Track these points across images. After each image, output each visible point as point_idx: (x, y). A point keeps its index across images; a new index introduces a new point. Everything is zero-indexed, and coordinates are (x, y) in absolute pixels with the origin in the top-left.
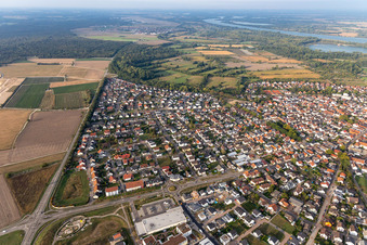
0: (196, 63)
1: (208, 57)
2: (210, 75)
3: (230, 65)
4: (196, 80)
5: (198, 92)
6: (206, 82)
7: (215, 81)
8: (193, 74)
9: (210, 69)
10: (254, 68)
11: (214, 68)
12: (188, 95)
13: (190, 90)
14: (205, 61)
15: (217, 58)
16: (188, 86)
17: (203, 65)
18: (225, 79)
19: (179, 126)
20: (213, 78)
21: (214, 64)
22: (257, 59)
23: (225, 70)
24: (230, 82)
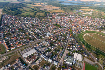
0: (31, 9)
1: (34, 7)
2: (36, 12)
3: (41, 9)
4: (32, 14)
5: (33, 17)
6: (35, 14)
7: (38, 14)
8: (31, 12)
9: (36, 10)
10: (48, 10)
11: (37, 10)
12: (31, 18)
13: (31, 17)
14: (34, 8)
15: (37, 7)
16: (30, 16)
17: (33, 9)
19: (30, 27)
20: (37, 13)
21: (37, 9)
22: (48, 7)
23: (40, 11)
24: (42, 14)
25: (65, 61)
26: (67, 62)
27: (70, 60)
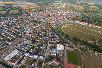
0: (1, 7)
1: (5, 4)
2: (8, 10)
3: (14, 6)
4: (4, 12)
5: (7, 16)
6: (8, 13)
7: (11, 12)
8: (2, 10)
9: (7, 8)
10: (22, 6)
11: (9, 8)
12: (4, 18)
13: (4, 16)
14: (5, 6)
15: (9, 4)
16: (2, 15)
17: (4, 7)
18: (14, 11)
20: (10, 11)
21: (8, 6)
22: (22, 4)
23: (13, 8)
24: (16, 12)
25: (50, 53)
26: (52, 54)
27: (54, 51)
